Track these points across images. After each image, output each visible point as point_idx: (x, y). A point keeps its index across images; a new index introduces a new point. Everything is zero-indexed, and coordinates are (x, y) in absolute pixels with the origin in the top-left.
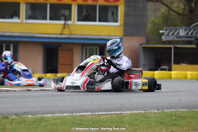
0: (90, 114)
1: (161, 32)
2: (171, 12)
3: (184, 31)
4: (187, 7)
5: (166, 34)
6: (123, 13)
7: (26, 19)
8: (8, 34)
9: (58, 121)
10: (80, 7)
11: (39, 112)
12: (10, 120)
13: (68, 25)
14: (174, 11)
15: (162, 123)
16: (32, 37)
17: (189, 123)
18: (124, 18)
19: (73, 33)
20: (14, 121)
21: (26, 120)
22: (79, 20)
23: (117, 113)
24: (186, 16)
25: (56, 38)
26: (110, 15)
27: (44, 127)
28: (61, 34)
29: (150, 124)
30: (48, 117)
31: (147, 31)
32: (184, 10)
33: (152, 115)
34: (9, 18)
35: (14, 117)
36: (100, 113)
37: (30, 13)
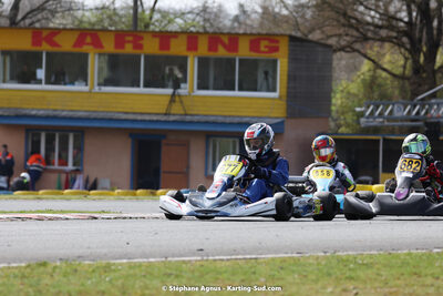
0: (199, 258)
1: (358, 109)
2: (379, 71)
3: (402, 107)
4: (410, 62)
5: (368, 113)
6: (286, 73)
7: (99, 85)
8: (64, 113)
9: (137, 271)
10: (203, 62)
11: (106, 255)
12: (49, 269)
13: (179, 96)
14: (385, 70)
15: (329, 275)
16: (111, 120)
17: (378, 274)
18: (288, 82)
19: (189, 112)
20: (57, 270)
21: (79, 268)
22: (200, 87)
23: (248, 257)
24: (408, 79)
25: (157, 121)
26: (261, 76)
27: (110, 281)
28: (166, 114)
29: (305, 276)
30: (121, 264)
31: (333, 108)
32: (404, 67)
33: (311, 261)
34: (65, 84)
35: (58, 264)
36: (217, 258)
37: (106, 73)
